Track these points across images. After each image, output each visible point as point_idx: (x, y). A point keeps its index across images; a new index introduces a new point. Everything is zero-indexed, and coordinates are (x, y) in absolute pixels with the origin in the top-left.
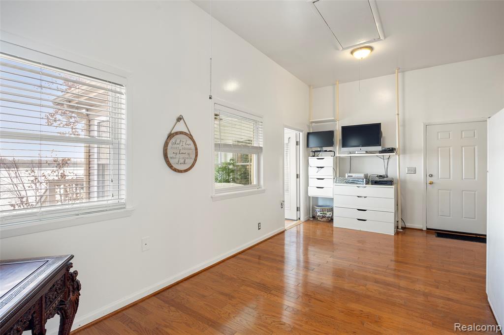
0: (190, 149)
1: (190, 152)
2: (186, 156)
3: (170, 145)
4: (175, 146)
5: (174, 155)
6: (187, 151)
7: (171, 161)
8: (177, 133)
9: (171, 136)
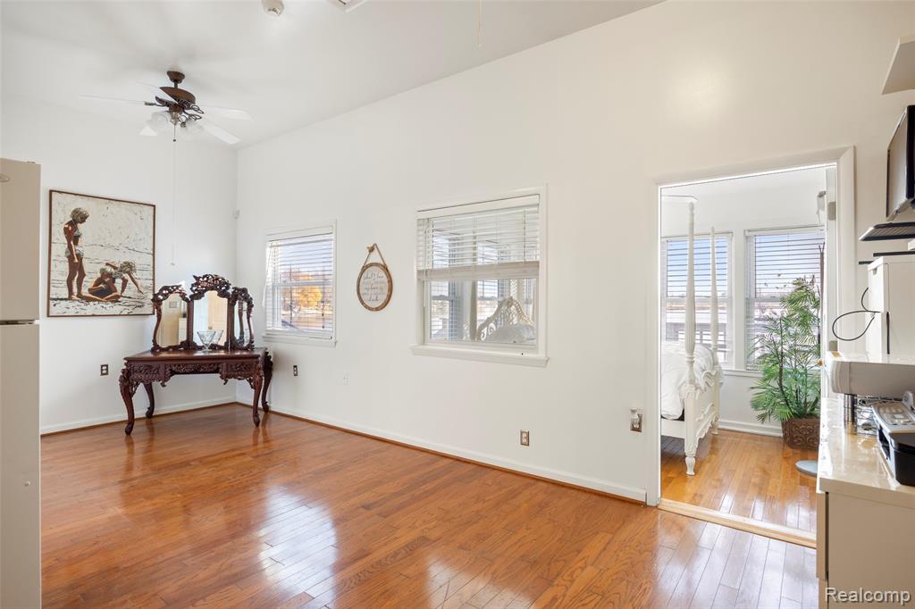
0: (383, 282)
1: (383, 285)
2: (379, 291)
3: (362, 279)
4: (368, 280)
5: (366, 291)
6: (379, 286)
7: (364, 298)
8: (371, 265)
9: (364, 269)
